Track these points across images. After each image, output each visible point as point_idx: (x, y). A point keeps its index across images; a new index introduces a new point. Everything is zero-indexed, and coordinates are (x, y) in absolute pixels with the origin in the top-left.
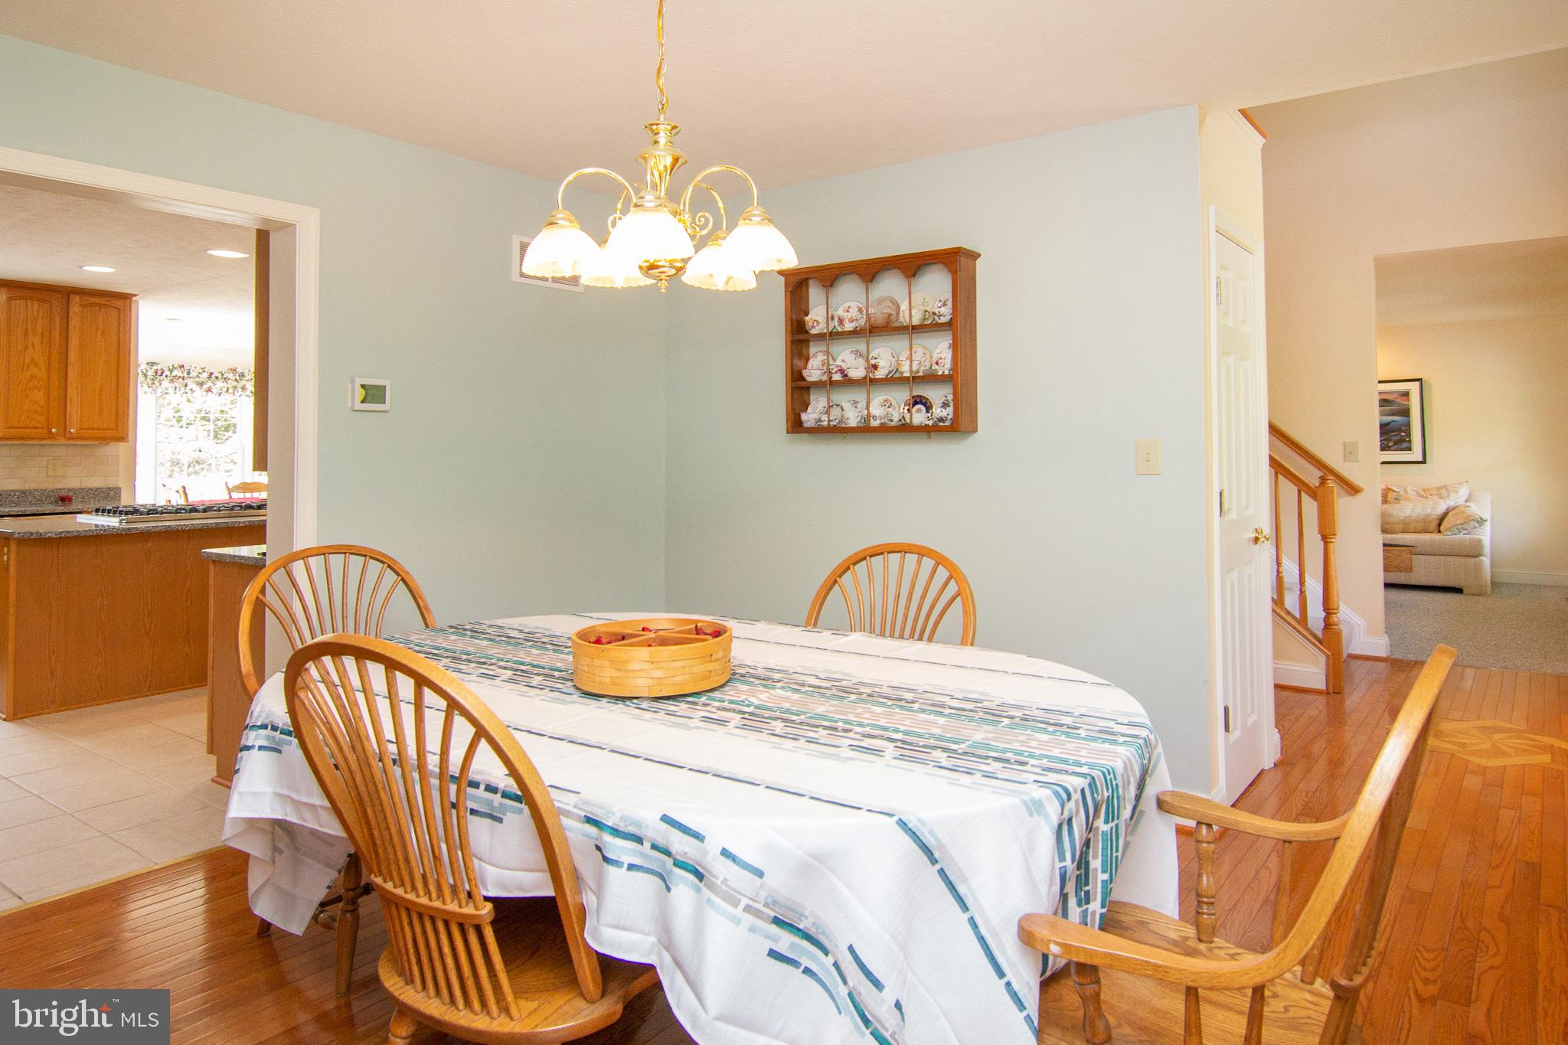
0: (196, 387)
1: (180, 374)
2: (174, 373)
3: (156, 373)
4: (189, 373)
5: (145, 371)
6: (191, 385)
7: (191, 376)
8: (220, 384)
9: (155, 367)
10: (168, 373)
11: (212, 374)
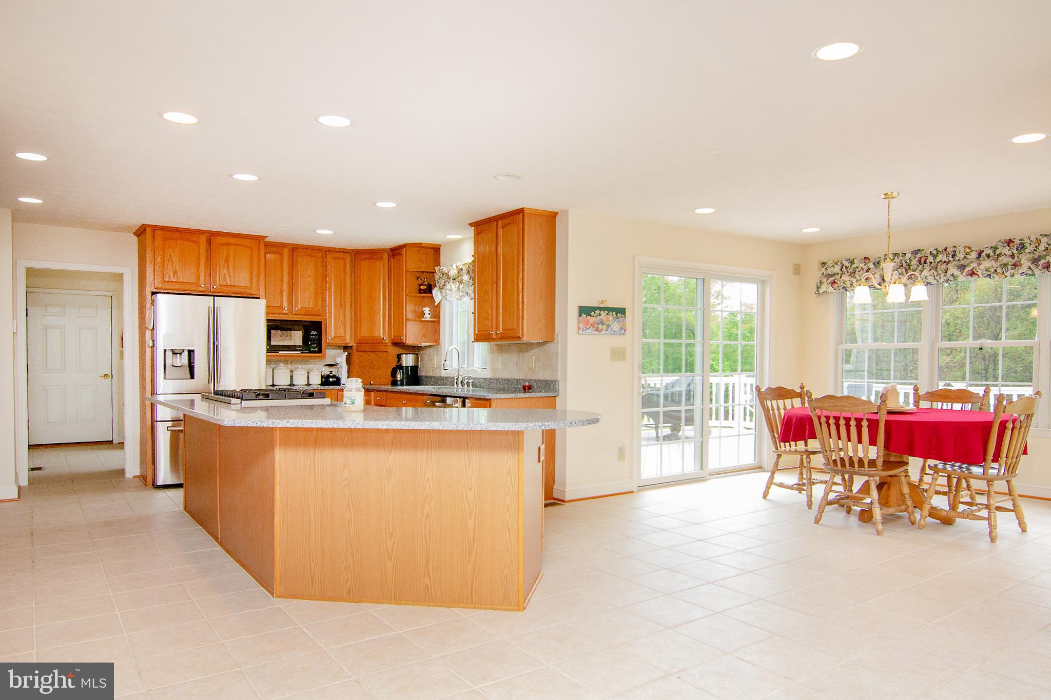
0: (956, 272)
1: (945, 259)
2: (938, 259)
3: (920, 261)
5: (908, 261)
6: (953, 270)
7: (957, 258)
8: (987, 264)
9: (919, 255)
10: (930, 259)
11: (982, 252)
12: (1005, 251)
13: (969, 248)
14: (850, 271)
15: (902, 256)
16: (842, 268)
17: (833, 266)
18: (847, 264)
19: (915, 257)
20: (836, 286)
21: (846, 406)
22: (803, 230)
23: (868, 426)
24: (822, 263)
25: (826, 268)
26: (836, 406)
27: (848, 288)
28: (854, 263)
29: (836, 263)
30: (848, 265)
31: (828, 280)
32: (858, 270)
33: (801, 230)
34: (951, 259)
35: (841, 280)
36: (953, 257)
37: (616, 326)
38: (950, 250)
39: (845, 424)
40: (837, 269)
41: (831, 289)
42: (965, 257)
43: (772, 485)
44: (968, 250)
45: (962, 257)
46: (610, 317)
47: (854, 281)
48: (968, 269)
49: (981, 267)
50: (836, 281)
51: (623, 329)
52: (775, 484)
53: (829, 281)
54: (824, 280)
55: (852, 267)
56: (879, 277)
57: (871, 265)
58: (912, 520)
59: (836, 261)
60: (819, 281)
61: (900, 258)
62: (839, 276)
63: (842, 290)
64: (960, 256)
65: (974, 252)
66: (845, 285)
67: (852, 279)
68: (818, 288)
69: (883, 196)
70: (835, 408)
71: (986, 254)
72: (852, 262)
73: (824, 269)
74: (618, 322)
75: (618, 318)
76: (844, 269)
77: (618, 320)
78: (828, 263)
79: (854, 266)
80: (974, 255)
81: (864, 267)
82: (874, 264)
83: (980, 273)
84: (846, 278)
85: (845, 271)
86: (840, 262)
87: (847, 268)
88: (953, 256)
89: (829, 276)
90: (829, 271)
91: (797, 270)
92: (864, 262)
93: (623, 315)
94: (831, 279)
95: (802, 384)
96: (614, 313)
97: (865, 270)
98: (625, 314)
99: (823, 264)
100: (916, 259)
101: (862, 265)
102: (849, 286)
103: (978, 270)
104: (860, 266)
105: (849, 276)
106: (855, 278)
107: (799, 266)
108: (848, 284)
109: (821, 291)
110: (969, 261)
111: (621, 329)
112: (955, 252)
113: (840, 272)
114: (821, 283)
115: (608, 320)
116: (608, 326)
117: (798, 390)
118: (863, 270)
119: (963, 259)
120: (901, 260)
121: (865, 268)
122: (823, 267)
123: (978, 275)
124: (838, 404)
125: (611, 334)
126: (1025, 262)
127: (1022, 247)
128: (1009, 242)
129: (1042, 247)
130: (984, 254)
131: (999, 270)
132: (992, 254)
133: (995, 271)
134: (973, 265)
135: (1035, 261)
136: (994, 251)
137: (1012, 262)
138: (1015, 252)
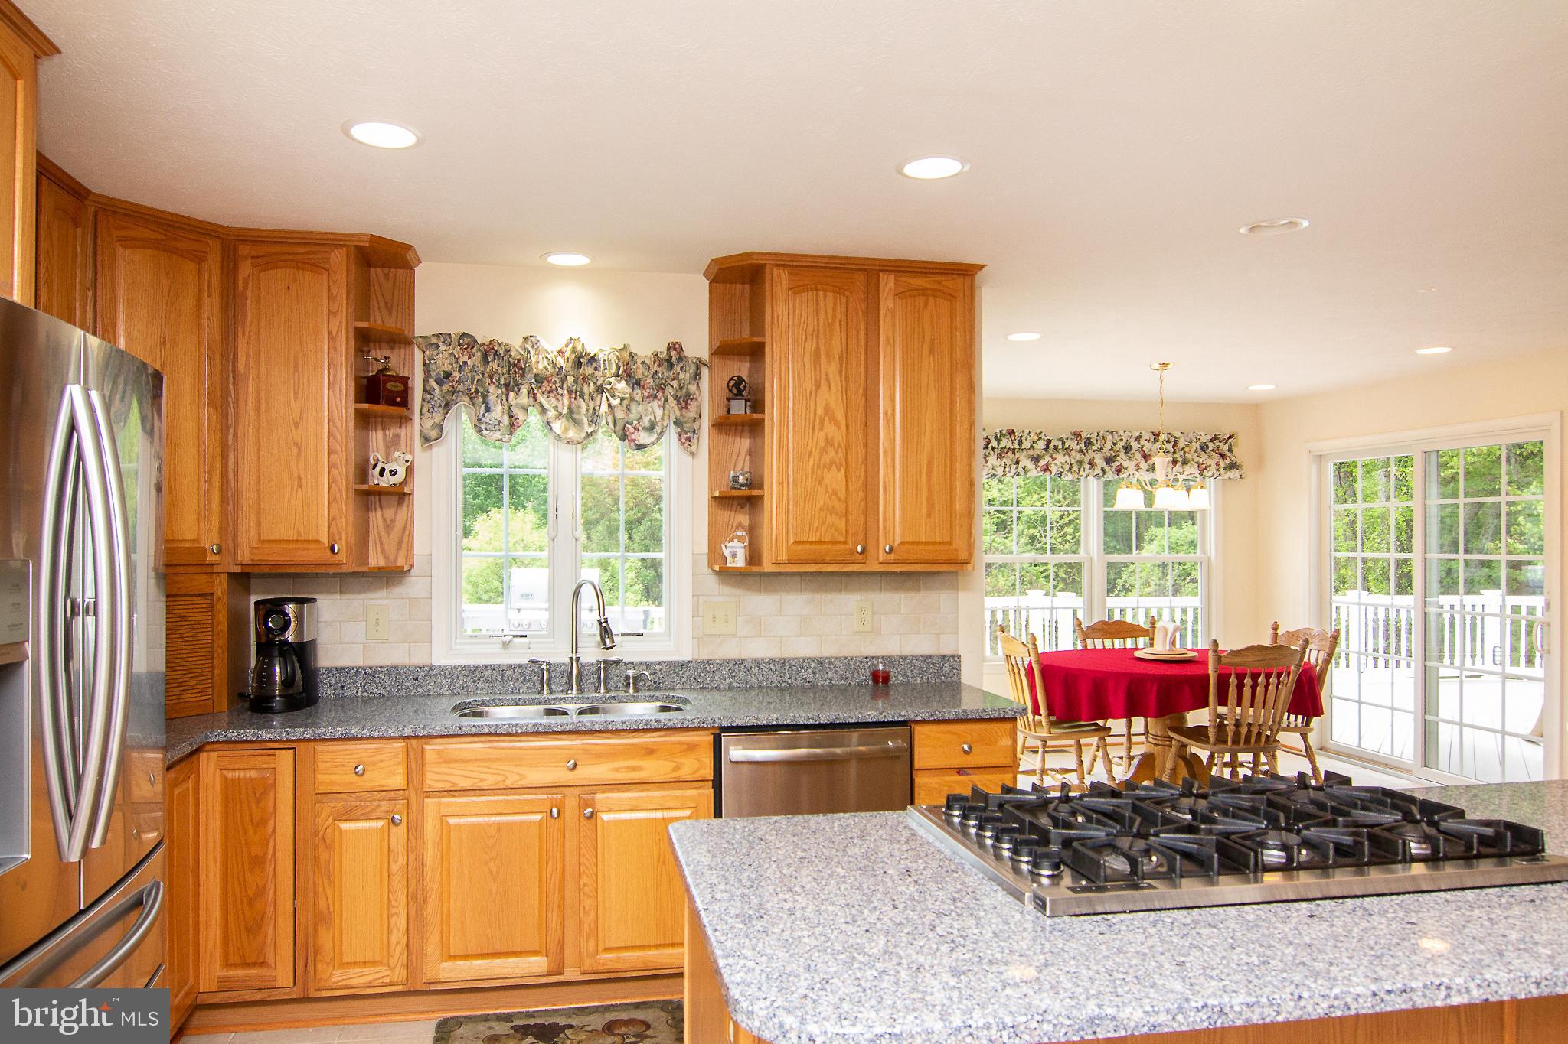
4: (1020, 443)
12: (1074, 444)
126: (1100, 462)
127: (1089, 443)
128: (1077, 435)
129: (1108, 446)
130: (1051, 446)
131: (1075, 468)
132: (1060, 447)
133: (1070, 469)
134: (1047, 458)
135: (1109, 461)
136: (1063, 443)
137: (1087, 459)
138: (1083, 448)
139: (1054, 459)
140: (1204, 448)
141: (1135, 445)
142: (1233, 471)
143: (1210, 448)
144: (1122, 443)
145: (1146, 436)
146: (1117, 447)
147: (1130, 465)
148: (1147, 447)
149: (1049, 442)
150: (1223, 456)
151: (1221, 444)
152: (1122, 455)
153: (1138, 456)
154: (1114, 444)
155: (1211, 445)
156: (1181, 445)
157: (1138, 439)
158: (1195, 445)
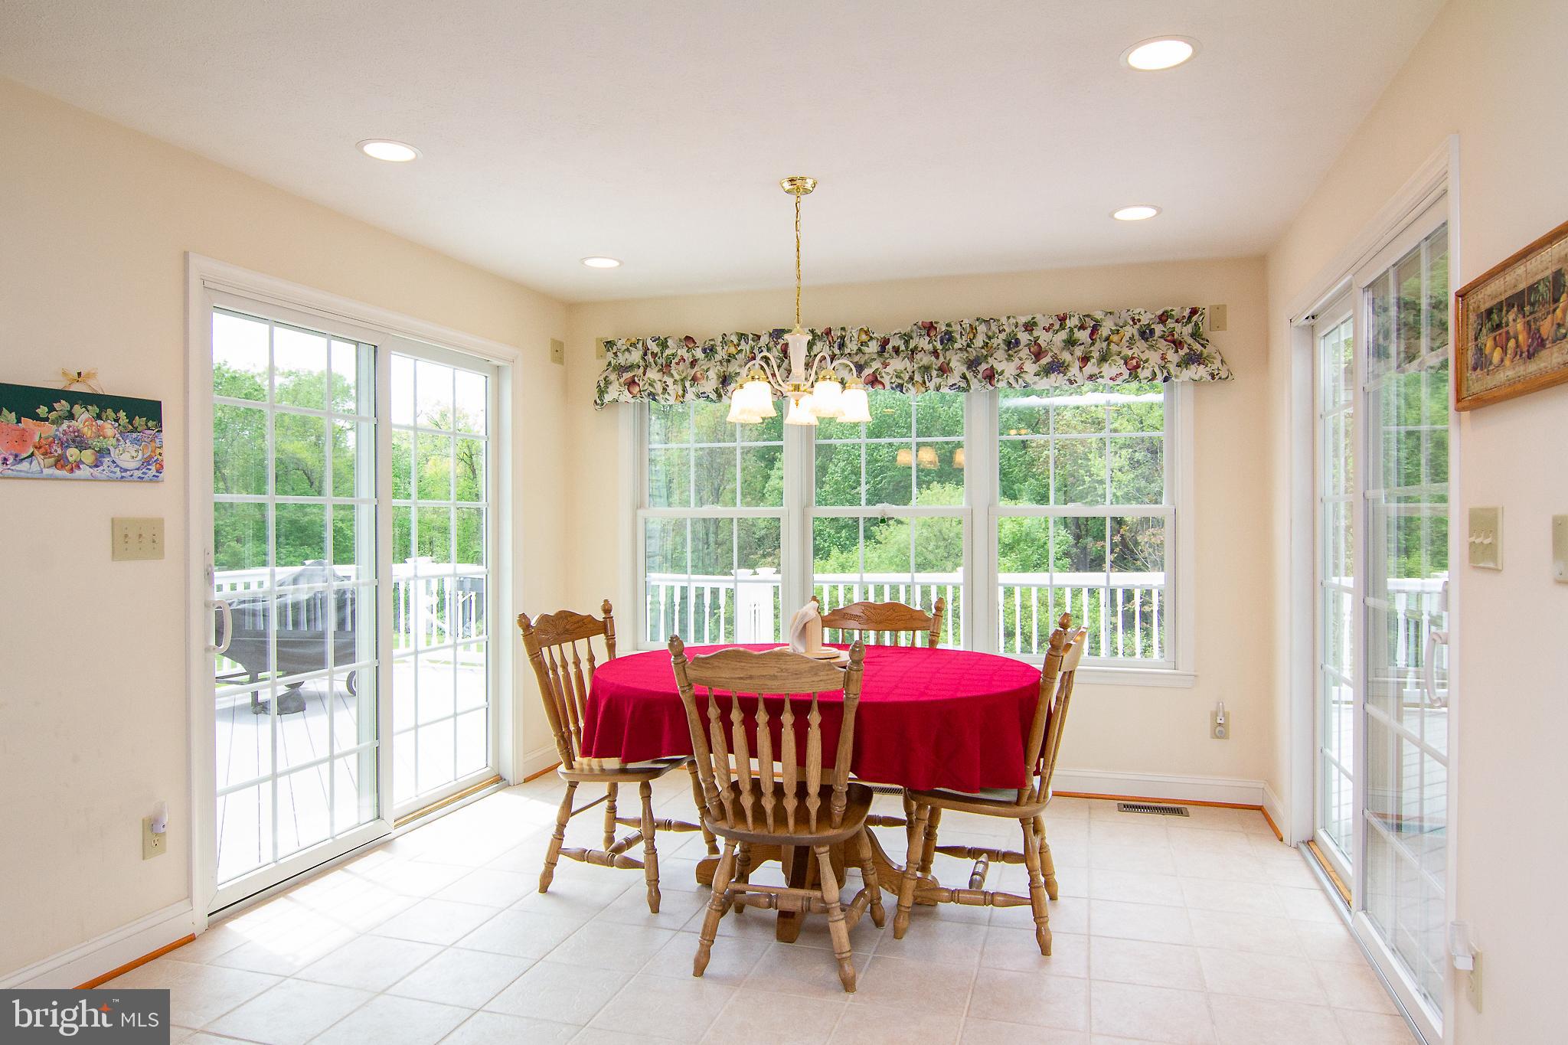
12: (924, 343)
13: (867, 333)
14: (659, 361)
15: (753, 340)
16: (645, 354)
17: (628, 350)
18: (653, 347)
19: (776, 344)
20: (636, 390)
21: (774, 678)
22: (589, 262)
23: (821, 725)
24: (607, 342)
25: (615, 354)
26: (751, 677)
27: (658, 395)
28: (667, 347)
29: (633, 345)
30: (656, 349)
31: (620, 376)
32: (676, 360)
33: (582, 260)
34: (837, 352)
35: (645, 378)
36: (840, 349)
37: (128, 455)
38: (836, 333)
39: (769, 723)
40: (635, 356)
41: (626, 396)
42: (859, 350)
43: (561, 856)
44: (864, 337)
45: (855, 348)
46: (109, 428)
47: (670, 381)
48: (867, 371)
49: (888, 369)
50: (636, 379)
51: (152, 467)
52: (568, 853)
53: (622, 380)
54: (613, 377)
55: (665, 355)
56: (715, 377)
57: (699, 354)
58: (878, 918)
59: (634, 340)
60: (602, 378)
61: (750, 342)
62: (641, 370)
63: (646, 400)
64: (852, 347)
65: (875, 342)
66: (652, 390)
67: (666, 378)
68: (602, 392)
69: (787, 186)
70: (748, 681)
71: (894, 347)
72: (664, 345)
73: (610, 354)
74: (136, 441)
75: (135, 430)
76: (649, 357)
77: (135, 435)
78: (619, 344)
79: (668, 352)
80: (873, 347)
81: (686, 356)
82: (704, 351)
83: (886, 380)
84: (653, 374)
85: (652, 360)
86: (641, 343)
87: (654, 355)
88: (842, 346)
89: (621, 369)
90: (622, 360)
91: (558, 352)
92: (687, 346)
93: (151, 423)
94: (627, 375)
95: (606, 601)
96: (122, 414)
97: (687, 362)
98: (160, 421)
99: (609, 344)
100: (779, 347)
101: (682, 352)
102: (660, 391)
103: (884, 375)
104: (680, 352)
105: (658, 371)
106: (672, 376)
107: (561, 344)
108: (659, 387)
109: (607, 398)
110: (867, 357)
111: (147, 462)
112: (843, 338)
113: (642, 363)
114: (607, 382)
115: (100, 434)
116: (102, 453)
117: (600, 616)
118: (684, 361)
119: (857, 354)
120: (752, 348)
121: (688, 357)
122: (608, 350)
123: (883, 385)
124: (755, 672)
125: (109, 480)
126: (958, 366)
127: (948, 338)
128: (930, 328)
129: (979, 342)
130: (889, 347)
131: (917, 378)
132: (903, 348)
133: (911, 378)
134: (876, 365)
135: (972, 364)
136: (907, 343)
137: (937, 363)
138: (939, 346)
139: (885, 365)
140: (1146, 334)
141: (1024, 337)
142: (1193, 367)
143: (1158, 333)
144: (1003, 336)
145: (1043, 322)
146: (995, 342)
147: (1008, 369)
148: (1044, 338)
149: (885, 342)
150: (1178, 344)
151: (1178, 327)
152: (1000, 354)
153: (1024, 353)
154: (990, 338)
155: (1159, 329)
156: (1104, 332)
157: (1029, 327)
158: (1130, 331)
